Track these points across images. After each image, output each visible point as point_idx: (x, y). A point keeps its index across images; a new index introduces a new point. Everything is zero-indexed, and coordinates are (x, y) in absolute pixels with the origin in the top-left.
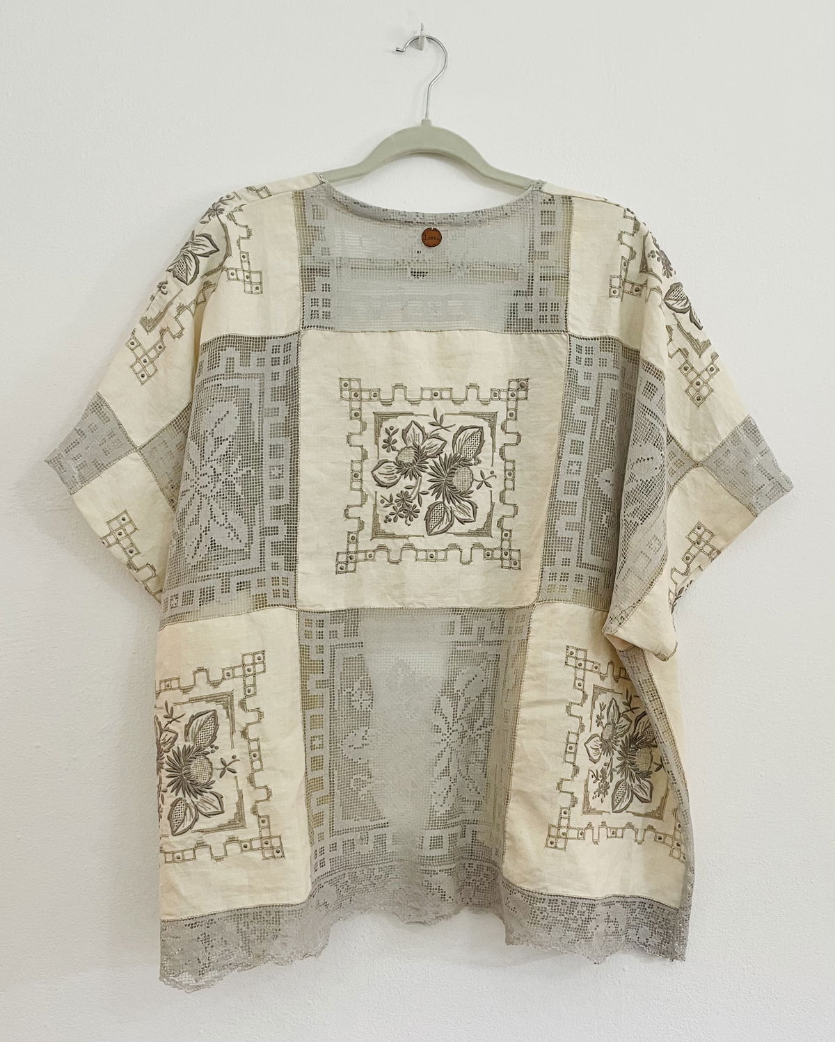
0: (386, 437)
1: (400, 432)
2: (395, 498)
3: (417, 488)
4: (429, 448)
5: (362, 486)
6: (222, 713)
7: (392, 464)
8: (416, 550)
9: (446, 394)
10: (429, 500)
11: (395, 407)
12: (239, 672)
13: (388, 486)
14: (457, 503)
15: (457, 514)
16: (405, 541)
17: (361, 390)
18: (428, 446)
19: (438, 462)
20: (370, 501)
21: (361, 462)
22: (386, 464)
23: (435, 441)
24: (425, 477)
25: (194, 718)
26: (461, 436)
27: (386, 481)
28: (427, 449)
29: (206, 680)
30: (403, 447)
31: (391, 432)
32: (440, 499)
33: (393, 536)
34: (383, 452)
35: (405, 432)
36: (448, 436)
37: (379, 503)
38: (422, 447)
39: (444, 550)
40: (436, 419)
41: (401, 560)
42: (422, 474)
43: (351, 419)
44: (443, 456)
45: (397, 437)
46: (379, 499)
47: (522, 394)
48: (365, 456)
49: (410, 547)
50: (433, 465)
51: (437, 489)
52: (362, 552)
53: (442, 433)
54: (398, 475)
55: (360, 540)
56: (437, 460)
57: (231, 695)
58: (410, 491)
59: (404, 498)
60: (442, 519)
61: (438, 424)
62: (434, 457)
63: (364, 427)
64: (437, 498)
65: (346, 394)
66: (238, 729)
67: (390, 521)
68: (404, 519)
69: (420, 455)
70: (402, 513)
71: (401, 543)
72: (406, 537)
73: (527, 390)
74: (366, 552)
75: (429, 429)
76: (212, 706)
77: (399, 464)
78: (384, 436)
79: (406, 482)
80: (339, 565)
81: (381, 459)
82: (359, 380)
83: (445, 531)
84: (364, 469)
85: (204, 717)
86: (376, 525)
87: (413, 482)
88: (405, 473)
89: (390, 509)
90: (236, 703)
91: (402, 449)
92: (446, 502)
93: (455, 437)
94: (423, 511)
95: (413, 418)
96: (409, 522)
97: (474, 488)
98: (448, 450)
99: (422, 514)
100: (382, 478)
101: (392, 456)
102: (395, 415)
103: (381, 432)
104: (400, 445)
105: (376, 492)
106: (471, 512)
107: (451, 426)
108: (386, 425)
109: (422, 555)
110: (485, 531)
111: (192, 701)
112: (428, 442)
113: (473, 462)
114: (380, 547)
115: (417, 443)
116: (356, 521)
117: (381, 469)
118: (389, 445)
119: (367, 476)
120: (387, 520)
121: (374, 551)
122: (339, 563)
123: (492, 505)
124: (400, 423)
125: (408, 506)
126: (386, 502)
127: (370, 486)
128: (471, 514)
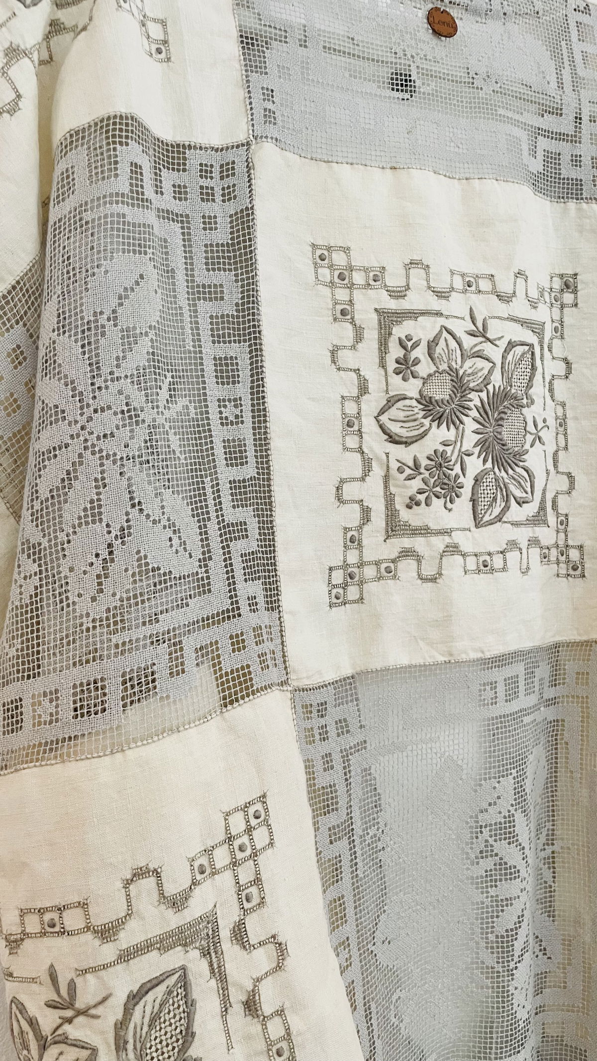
0: (400, 353)
1: (424, 344)
2: (424, 462)
3: (459, 444)
4: (473, 374)
5: (361, 442)
6: (198, 967)
7: (414, 403)
8: (464, 555)
9: (484, 285)
10: (475, 465)
11: (413, 302)
12: (222, 857)
13: (407, 443)
14: (510, 472)
15: (512, 488)
16: (447, 539)
17: (351, 269)
18: (470, 371)
19: (485, 400)
20: (377, 472)
21: (357, 400)
22: (400, 404)
23: (480, 363)
24: (470, 425)
25: (134, 998)
26: (510, 357)
27: (404, 433)
28: (469, 375)
29: (155, 895)
30: (432, 372)
31: (410, 344)
32: (489, 465)
33: (424, 531)
34: (396, 380)
35: (432, 345)
36: (495, 354)
37: (394, 472)
38: (461, 372)
39: (501, 552)
40: (474, 324)
41: (441, 574)
42: (464, 418)
43: (335, 319)
44: (490, 387)
45: (420, 353)
46: (394, 465)
47: (568, 298)
48: (364, 389)
49: (453, 549)
50: (479, 404)
51: (484, 446)
52: (369, 563)
53: (488, 349)
54: (427, 422)
55: (365, 542)
56: (484, 395)
57: (211, 920)
58: (449, 449)
59: (439, 461)
60: (495, 499)
61: (481, 333)
62: (481, 391)
63: (359, 337)
64: (485, 461)
65: (325, 274)
66: (237, 997)
67: (418, 504)
68: (442, 500)
69: (460, 386)
70: (438, 489)
71: (439, 543)
72: (447, 532)
73: (575, 292)
74: (377, 563)
75: (468, 342)
76: (175, 958)
77: (427, 403)
78: (396, 351)
79: (440, 434)
80: (334, 591)
81: (392, 394)
82: (346, 250)
83: (499, 519)
84: (363, 413)
85: (161, 989)
86: (391, 514)
87: (451, 434)
88: (439, 419)
89: (417, 484)
90: (225, 933)
91: (430, 375)
92: (496, 469)
93: (504, 357)
94: (468, 482)
95: (441, 321)
96: (449, 505)
97: (527, 446)
98: (497, 379)
99: (466, 492)
100: (395, 428)
101: (412, 388)
102: (414, 315)
103: (390, 345)
104: (425, 368)
105: (387, 454)
106: (528, 484)
107: (499, 339)
108: (399, 332)
109: (471, 563)
110: (539, 519)
111: (126, 956)
112: (468, 363)
113: (525, 401)
114: (407, 553)
115: (453, 364)
116: (357, 507)
117: (394, 412)
118: (405, 367)
119: (369, 425)
120: (413, 503)
121: (393, 561)
122: (335, 586)
123: (548, 473)
124: (423, 330)
125: (448, 477)
126: (408, 472)
127: (375, 443)
128: (529, 490)
